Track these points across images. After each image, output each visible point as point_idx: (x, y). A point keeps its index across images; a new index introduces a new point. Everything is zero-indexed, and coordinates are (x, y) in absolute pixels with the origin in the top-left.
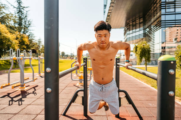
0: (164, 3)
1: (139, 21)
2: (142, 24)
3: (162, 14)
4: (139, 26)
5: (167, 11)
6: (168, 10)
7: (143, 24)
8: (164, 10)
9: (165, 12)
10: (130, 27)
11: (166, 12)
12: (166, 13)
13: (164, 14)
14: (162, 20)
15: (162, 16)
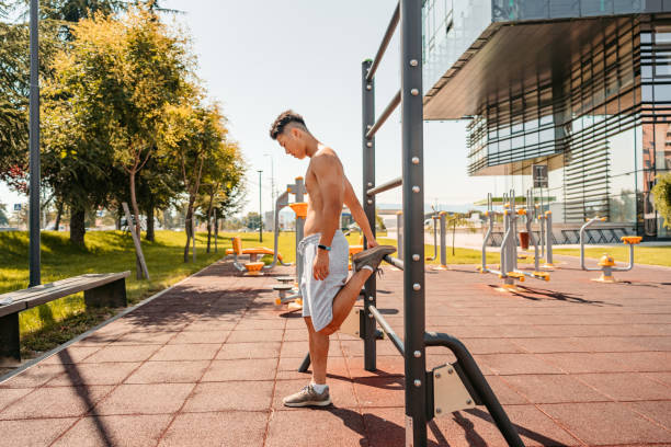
0: (650, 48)
1: (539, 96)
2: (551, 107)
3: (643, 81)
4: (539, 113)
5: (658, 73)
6: (660, 70)
7: (554, 109)
8: (650, 67)
9: (651, 76)
10: (498, 117)
11: (654, 76)
12: (656, 80)
13: (651, 80)
14: (644, 100)
15: (643, 87)
